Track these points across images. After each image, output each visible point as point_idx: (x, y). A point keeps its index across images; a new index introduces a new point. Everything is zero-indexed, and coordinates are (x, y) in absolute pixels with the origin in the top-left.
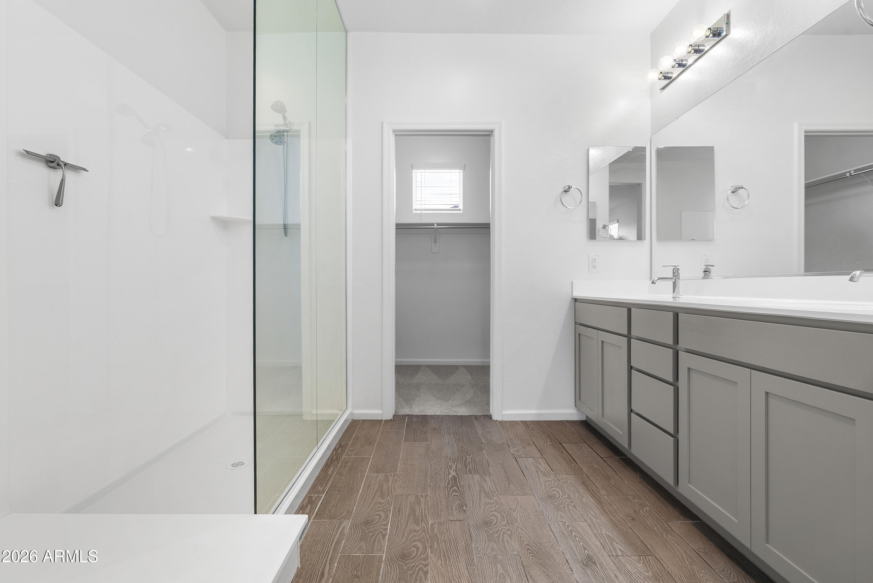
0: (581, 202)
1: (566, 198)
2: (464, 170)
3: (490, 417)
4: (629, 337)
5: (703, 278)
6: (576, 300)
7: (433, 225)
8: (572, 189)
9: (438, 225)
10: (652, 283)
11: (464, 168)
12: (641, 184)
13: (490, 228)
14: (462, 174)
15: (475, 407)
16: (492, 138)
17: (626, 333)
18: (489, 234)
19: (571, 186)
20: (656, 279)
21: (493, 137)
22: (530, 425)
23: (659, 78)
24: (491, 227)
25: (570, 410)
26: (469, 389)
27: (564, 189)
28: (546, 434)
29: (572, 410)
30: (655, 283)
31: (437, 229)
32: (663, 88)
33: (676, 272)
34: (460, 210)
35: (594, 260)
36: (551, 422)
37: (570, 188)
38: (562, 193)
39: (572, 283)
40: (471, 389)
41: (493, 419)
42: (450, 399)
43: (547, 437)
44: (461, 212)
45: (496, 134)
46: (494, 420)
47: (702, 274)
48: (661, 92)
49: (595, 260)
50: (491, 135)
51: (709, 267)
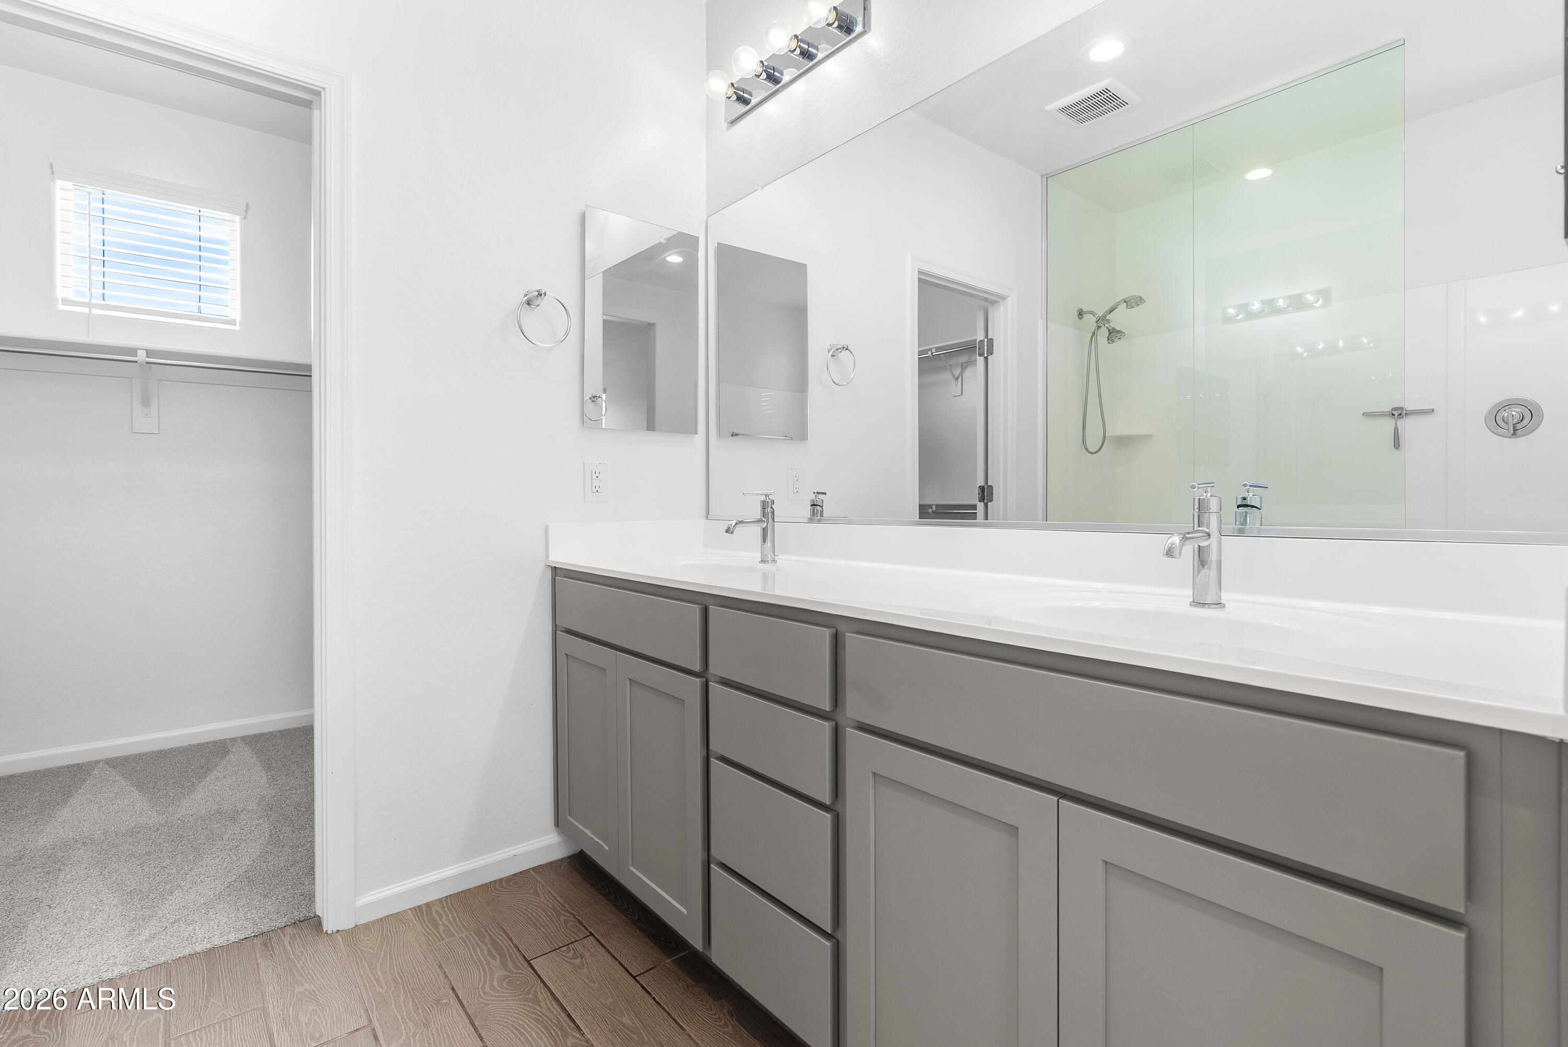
0: (567, 334)
1: (531, 320)
2: (245, 218)
3: (316, 923)
4: (703, 674)
5: (811, 520)
6: (555, 571)
7: (133, 351)
8: (544, 302)
9: (149, 353)
10: (727, 531)
11: (246, 212)
12: (655, 324)
13: (311, 376)
14: (237, 226)
15: (265, 896)
16: (316, 113)
17: (697, 667)
18: (308, 392)
19: (544, 291)
20: (734, 523)
21: (321, 110)
22: (441, 918)
23: (727, 96)
24: (315, 373)
25: (543, 838)
26: (256, 822)
27: (525, 296)
28: (487, 940)
29: (549, 837)
30: (732, 533)
31: (148, 365)
32: (734, 122)
33: (767, 507)
34: (233, 322)
35: (596, 475)
36: (497, 886)
37: (541, 295)
38: (521, 305)
39: (547, 528)
40: (261, 821)
41: (326, 932)
42: (179, 886)
43: (489, 952)
44: (237, 328)
45: (331, 101)
46: (329, 932)
47: (807, 511)
48: (728, 129)
49: (597, 473)
50: (314, 103)
51: (821, 496)
